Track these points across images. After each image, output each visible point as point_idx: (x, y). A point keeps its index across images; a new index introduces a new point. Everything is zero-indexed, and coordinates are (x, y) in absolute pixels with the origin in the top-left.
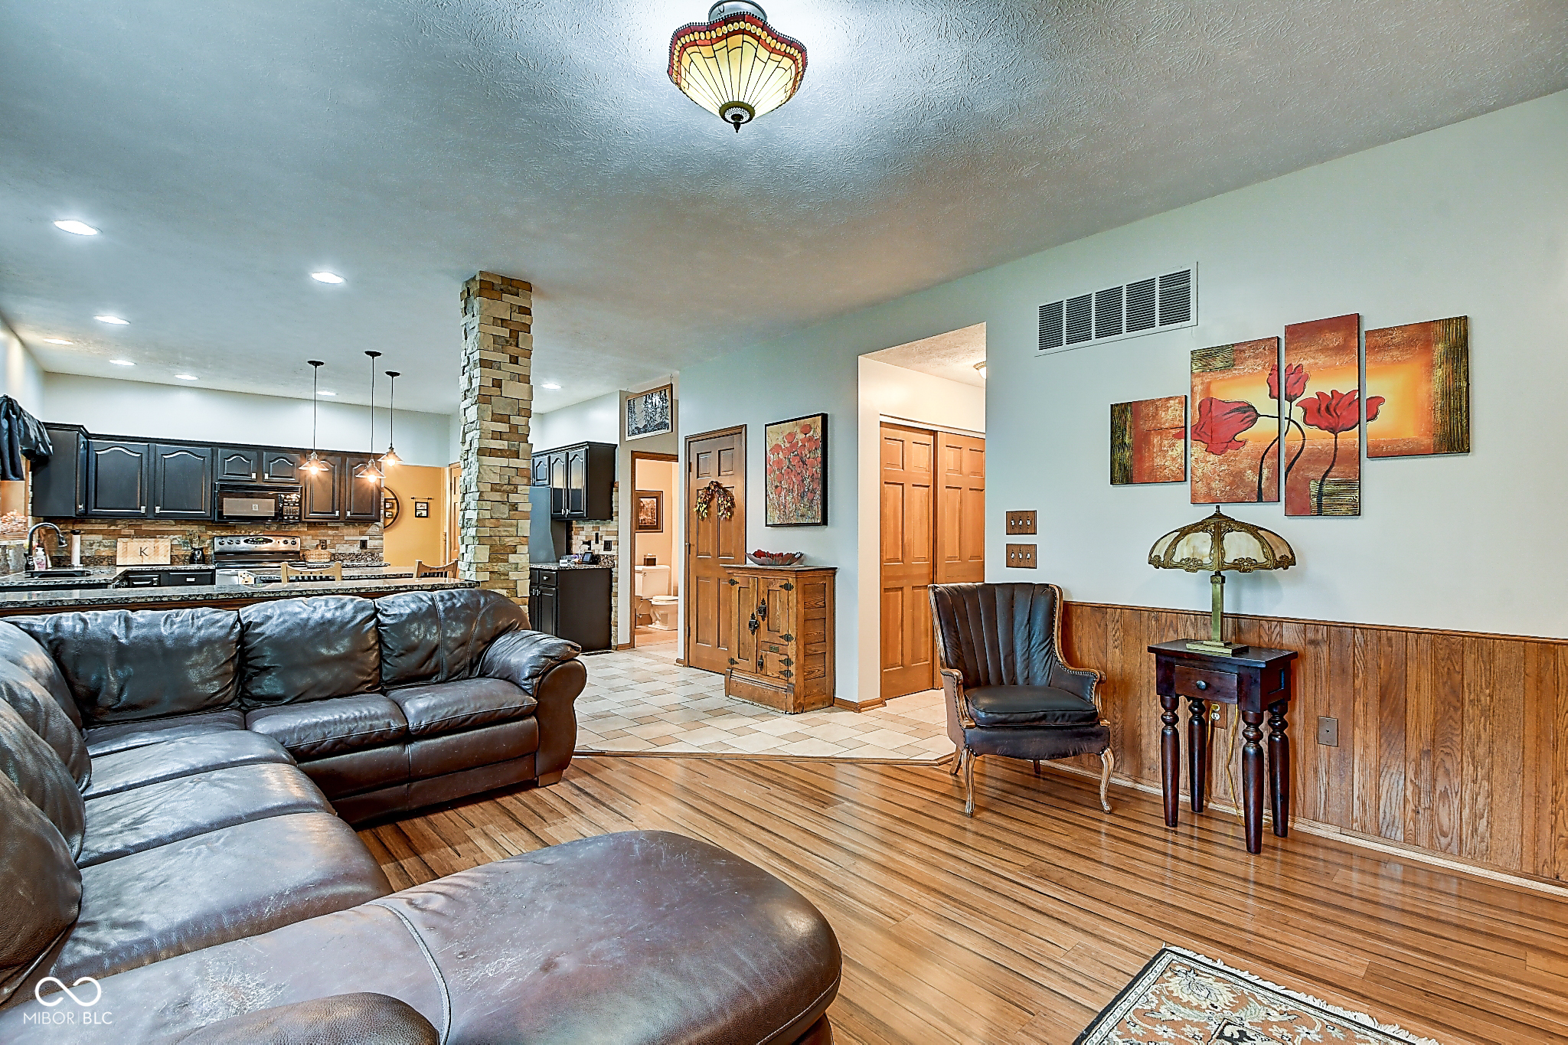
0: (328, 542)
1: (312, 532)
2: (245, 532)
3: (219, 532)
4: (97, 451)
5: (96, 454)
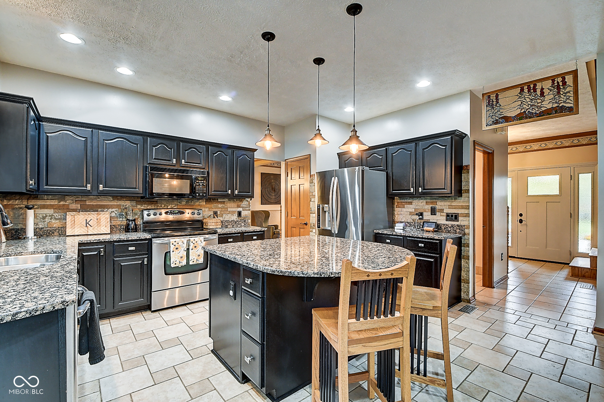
0: (219, 213)
1: (208, 205)
2: (165, 206)
3: (146, 205)
4: (47, 133)
5: (47, 136)
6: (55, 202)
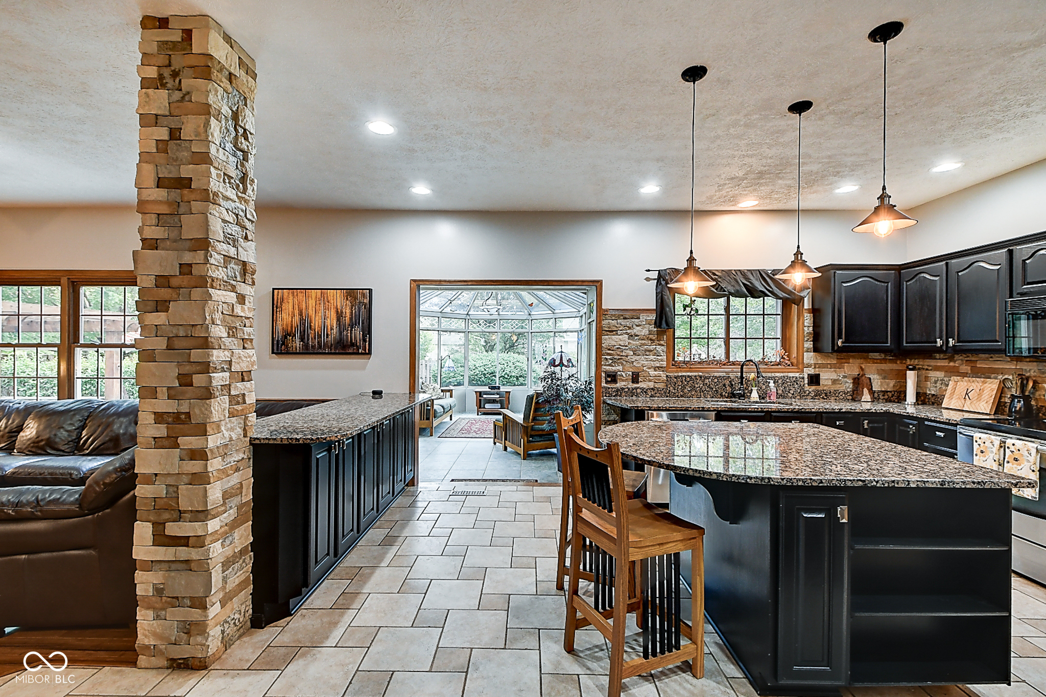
4: (907, 282)
5: (906, 285)
6: (944, 363)
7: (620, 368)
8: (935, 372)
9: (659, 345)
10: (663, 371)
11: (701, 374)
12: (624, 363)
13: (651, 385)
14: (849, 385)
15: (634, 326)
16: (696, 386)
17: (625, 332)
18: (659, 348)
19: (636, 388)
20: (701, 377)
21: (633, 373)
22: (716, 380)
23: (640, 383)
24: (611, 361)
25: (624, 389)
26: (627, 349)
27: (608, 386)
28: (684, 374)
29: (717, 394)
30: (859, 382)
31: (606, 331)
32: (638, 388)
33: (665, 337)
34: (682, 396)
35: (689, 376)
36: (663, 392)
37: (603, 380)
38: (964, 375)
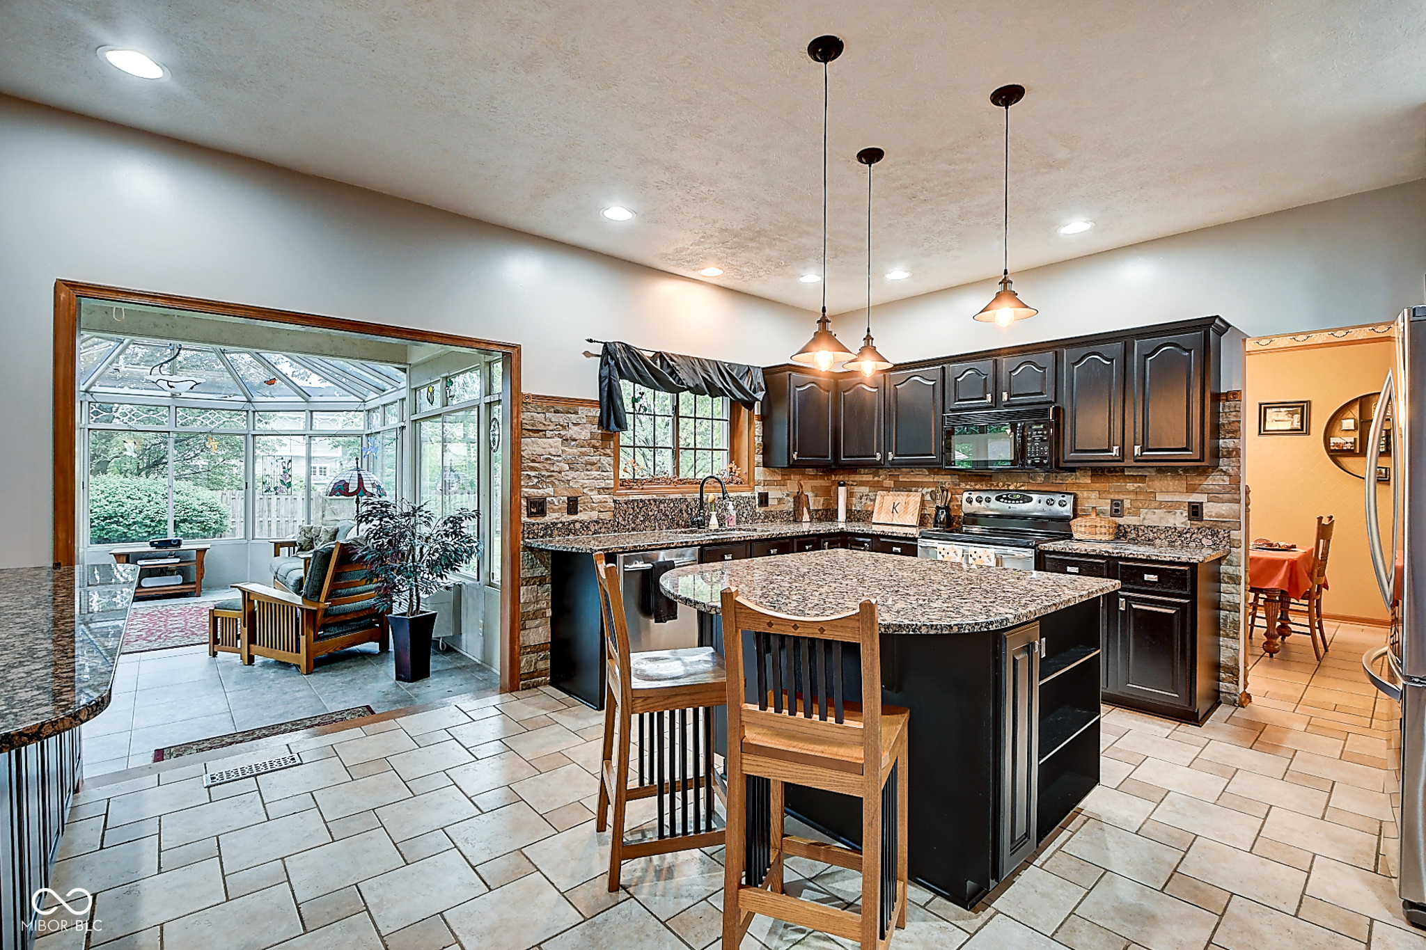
0: (1127, 504)
1: (1098, 485)
3: (972, 484)
4: (844, 392)
5: (844, 396)
6: (869, 478)
7: (550, 490)
8: (860, 488)
9: (605, 455)
10: (609, 494)
11: (655, 496)
12: (557, 482)
13: (594, 515)
14: (789, 505)
15: (570, 425)
16: (650, 513)
17: (557, 433)
18: (605, 460)
19: (574, 522)
20: (655, 501)
21: (568, 498)
22: (672, 505)
23: (579, 514)
24: (536, 480)
25: (557, 524)
26: (560, 462)
27: (532, 520)
28: (636, 497)
29: (673, 524)
30: (799, 500)
31: (528, 430)
32: (576, 521)
33: (612, 443)
34: (633, 529)
35: (642, 501)
36: (609, 526)
37: (524, 512)
38: (888, 490)
